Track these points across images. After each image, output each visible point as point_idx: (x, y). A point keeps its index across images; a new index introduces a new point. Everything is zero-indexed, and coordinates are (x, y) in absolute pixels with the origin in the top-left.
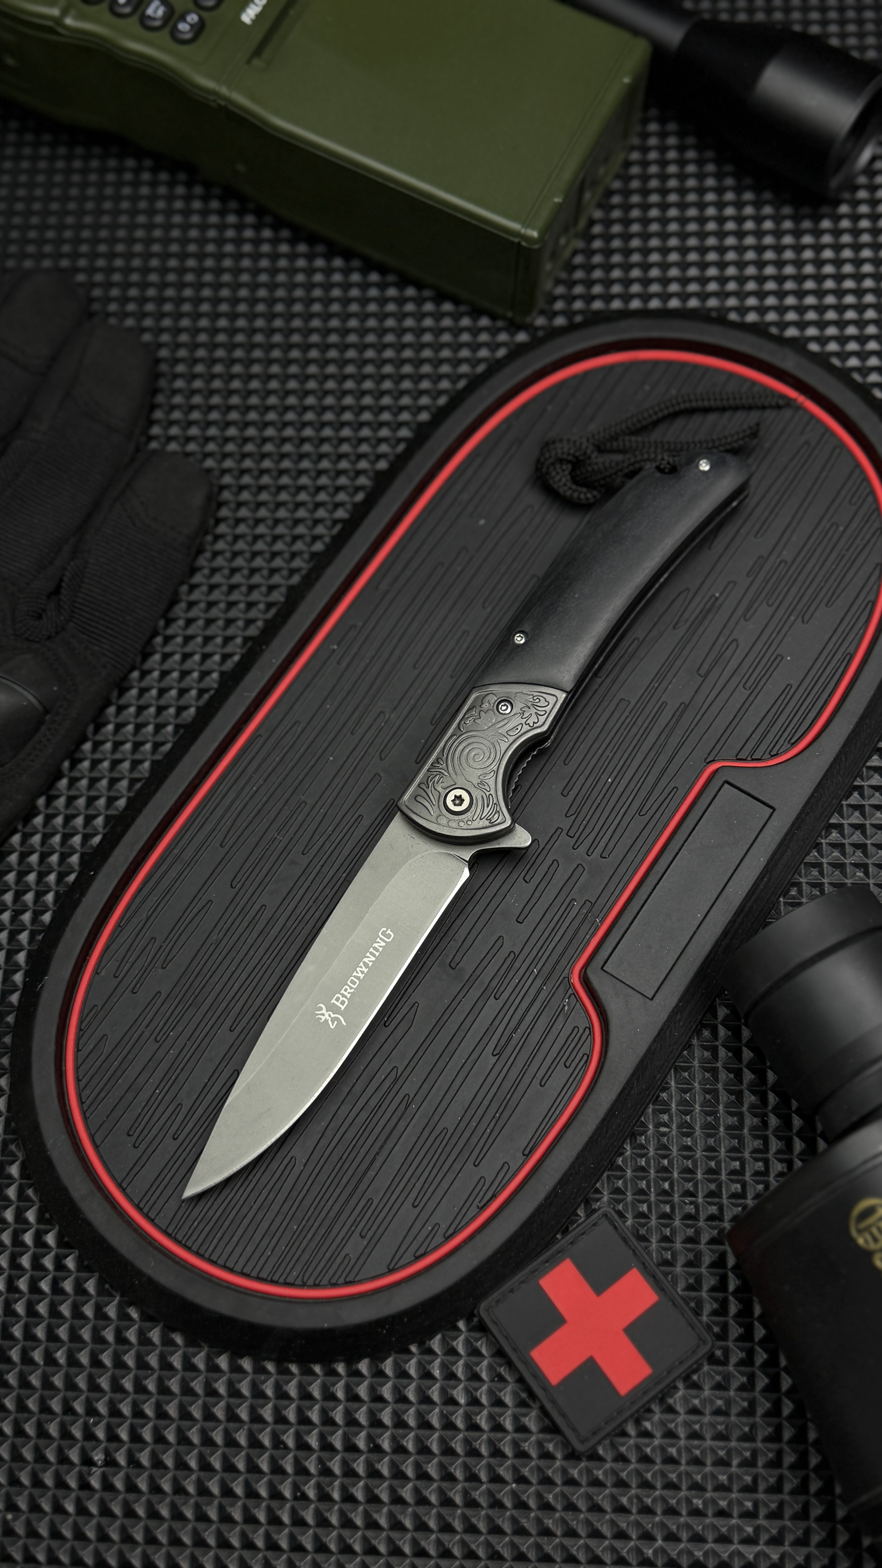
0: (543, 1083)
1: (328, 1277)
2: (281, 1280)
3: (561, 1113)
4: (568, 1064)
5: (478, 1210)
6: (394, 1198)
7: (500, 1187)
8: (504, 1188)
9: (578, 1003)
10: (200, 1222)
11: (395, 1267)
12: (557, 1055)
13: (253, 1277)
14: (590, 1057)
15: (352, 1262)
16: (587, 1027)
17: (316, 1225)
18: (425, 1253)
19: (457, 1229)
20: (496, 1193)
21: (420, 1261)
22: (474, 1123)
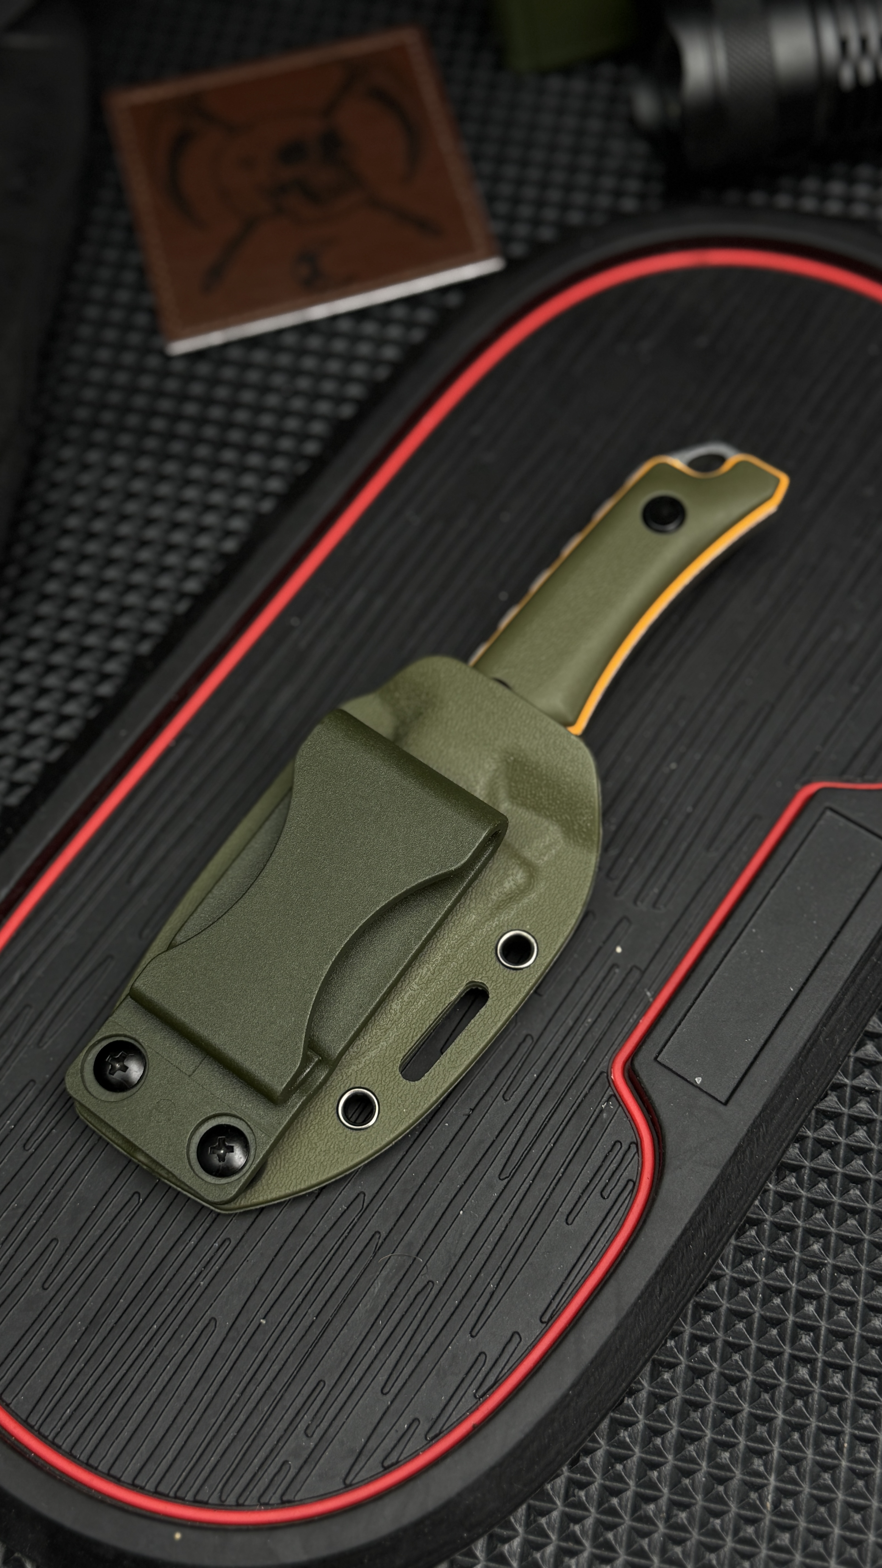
0: (570, 1221)
1: (256, 1493)
2: (190, 1497)
3: (595, 1263)
4: (605, 1194)
5: (475, 1401)
6: (354, 1380)
7: (507, 1367)
8: (512, 1370)
9: (620, 1108)
10: (75, 1410)
11: (354, 1482)
12: (591, 1181)
13: (149, 1491)
14: (637, 1184)
15: (293, 1472)
16: (633, 1143)
17: (242, 1417)
18: (397, 1462)
19: (445, 1428)
20: (501, 1376)
21: (390, 1472)
22: (470, 1277)
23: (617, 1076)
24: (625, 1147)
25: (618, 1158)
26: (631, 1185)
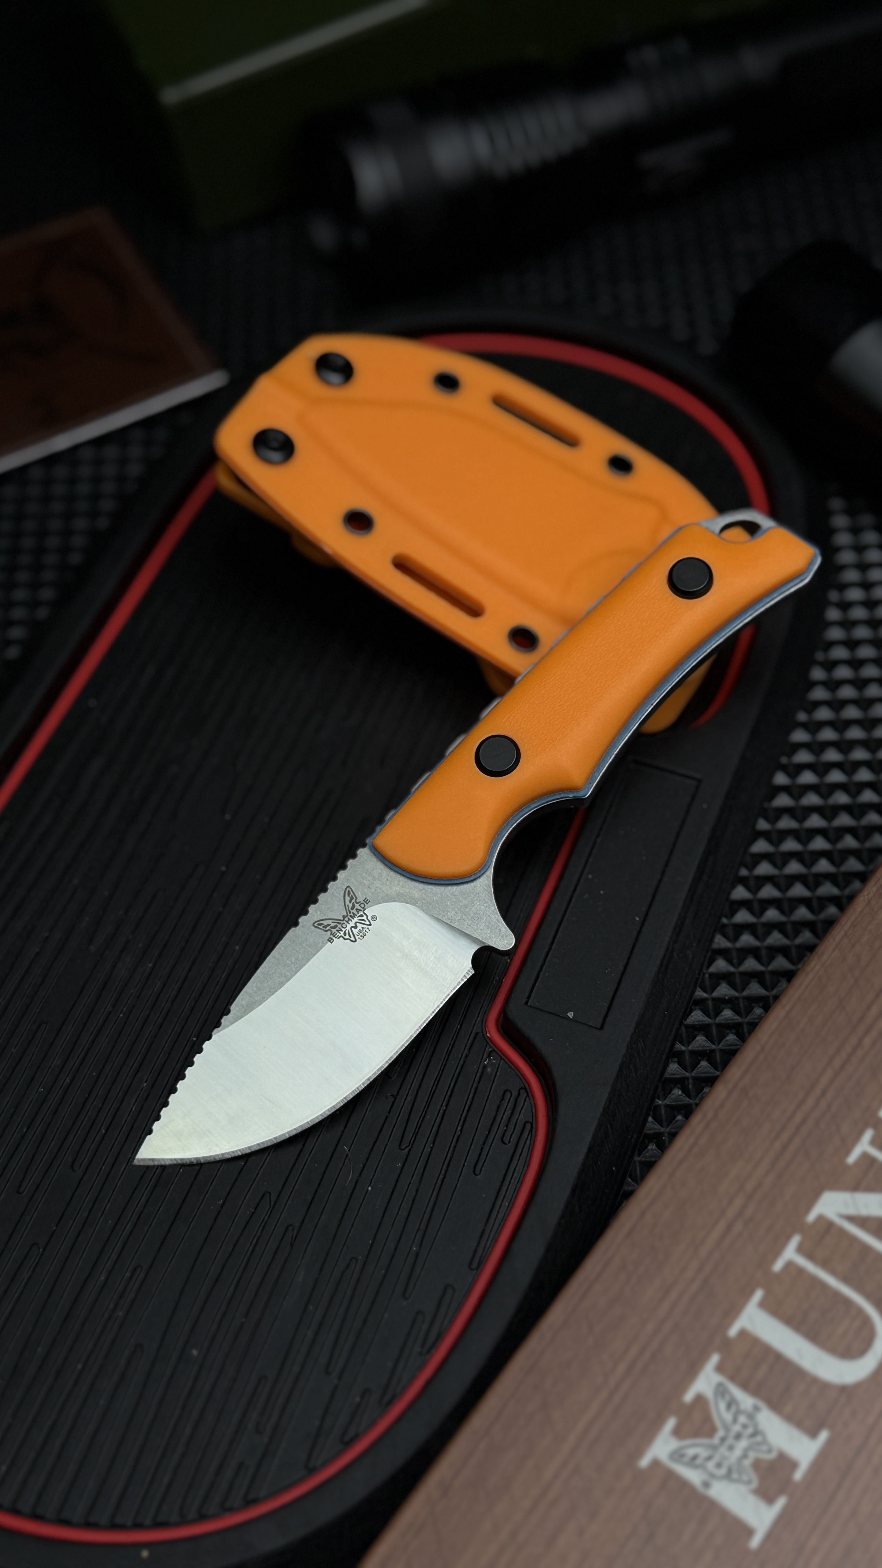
0: (477, 1172)
3: (511, 1205)
4: (506, 1140)
6: (296, 1368)
8: (454, 1319)
9: (502, 1060)
12: (489, 1131)
13: (105, 1526)
14: (534, 1125)
15: (251, 1472)
16: (522, 1088)
18: (357, 1434)
19: (398, 1390)
20: (442, 1328)
21: (352, 1446)
22: (391, 1244)
23: (493, 1033)
24: (515, 1094)
25: (511, 1105)
26: (528, 1126)
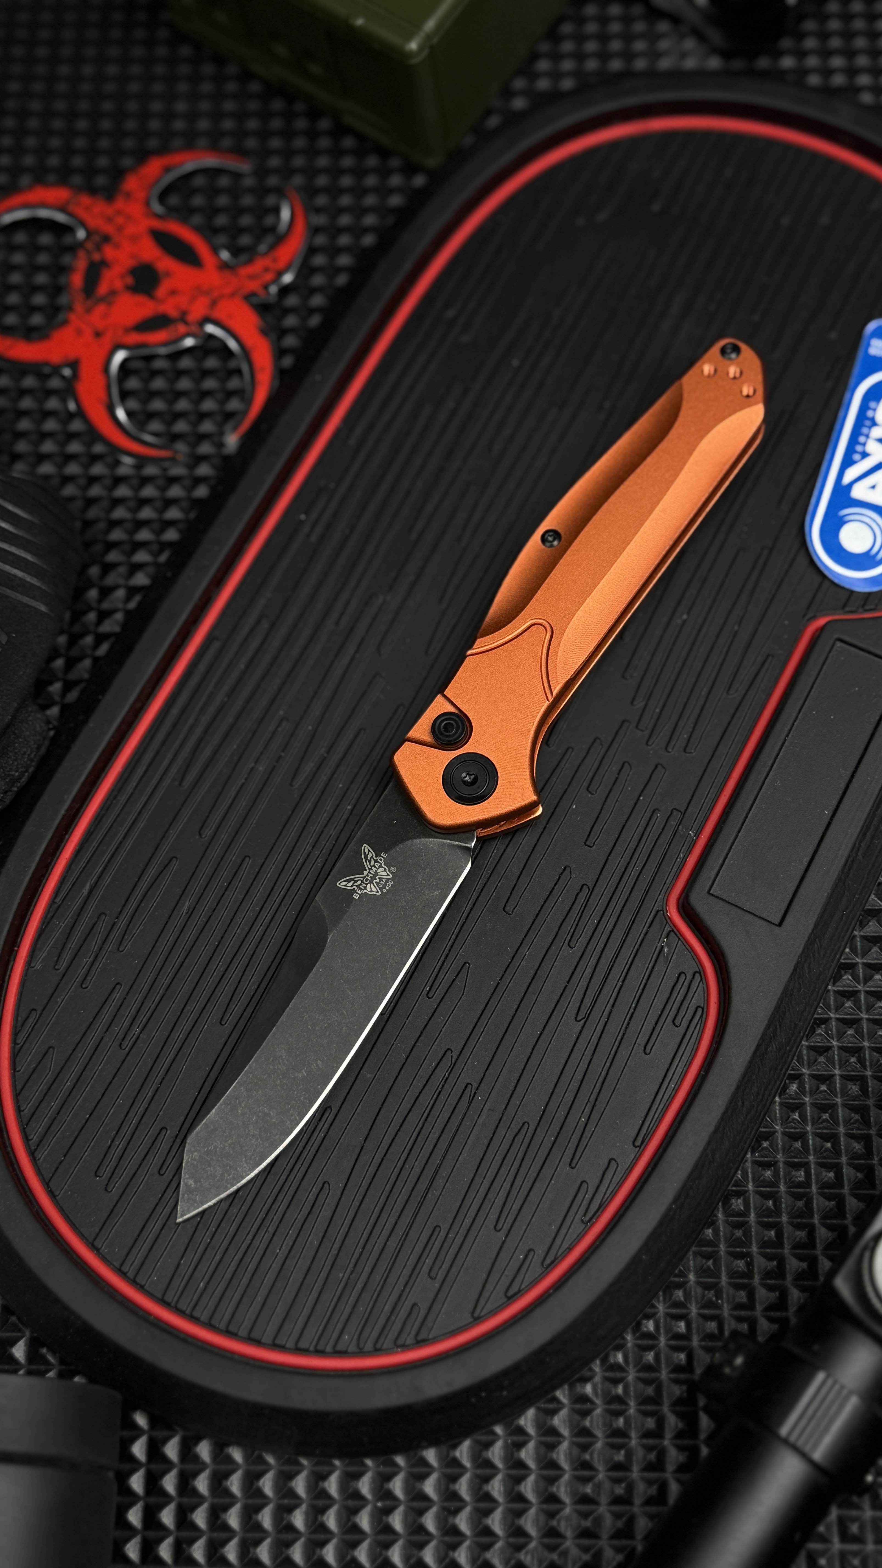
0: (648, 1051)
1: (392, 1336)
2: (329, 1349)
3: (677, 1086)
4: (677, 1022)
5: (584, 1226)
6: (468, 1221)
7: (609, 1192)
8: (614, 1194)
9: (680, 941)
10: (208, 1283)
11: (482, 1314)
12: (662, 1013)
13: (290, 1349)
14: (705, 1010)
15: (423, 1313)
16: (697, 972)
17: (368, 1269)
18: (519, 1291)
19: (559, 1254)
20: (604, 1200)
21: (514, 1302)
22: (562, 1113)
23: (673, 912)
24: (689, 977)
25: (685, 988)
26: (700, 1011)
